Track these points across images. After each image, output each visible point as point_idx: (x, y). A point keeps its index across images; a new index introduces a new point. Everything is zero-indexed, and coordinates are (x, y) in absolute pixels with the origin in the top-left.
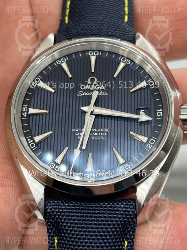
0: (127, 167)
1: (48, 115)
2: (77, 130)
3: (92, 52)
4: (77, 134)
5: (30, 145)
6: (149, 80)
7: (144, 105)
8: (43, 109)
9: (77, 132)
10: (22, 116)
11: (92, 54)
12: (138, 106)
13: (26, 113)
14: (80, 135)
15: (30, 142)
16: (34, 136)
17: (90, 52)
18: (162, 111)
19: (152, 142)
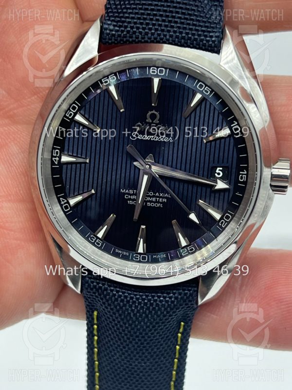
0: (191, 250)
1: (87, 166)
2: (127, 191)
3: (155, 69)
4: (127, 197)
5: (63, 206)
6: (235, 123)
7: (223, 162)
8: (81, 155)
9: (127, 194)
10: (53, 163)
11: (155, 72)
12: (214, 162)
13: (57, 159)
14: (130, 199)
15: (62, 203)
16: (68, 195)
17: (153, 69)
18: (247, 175)
19: (227, 217)
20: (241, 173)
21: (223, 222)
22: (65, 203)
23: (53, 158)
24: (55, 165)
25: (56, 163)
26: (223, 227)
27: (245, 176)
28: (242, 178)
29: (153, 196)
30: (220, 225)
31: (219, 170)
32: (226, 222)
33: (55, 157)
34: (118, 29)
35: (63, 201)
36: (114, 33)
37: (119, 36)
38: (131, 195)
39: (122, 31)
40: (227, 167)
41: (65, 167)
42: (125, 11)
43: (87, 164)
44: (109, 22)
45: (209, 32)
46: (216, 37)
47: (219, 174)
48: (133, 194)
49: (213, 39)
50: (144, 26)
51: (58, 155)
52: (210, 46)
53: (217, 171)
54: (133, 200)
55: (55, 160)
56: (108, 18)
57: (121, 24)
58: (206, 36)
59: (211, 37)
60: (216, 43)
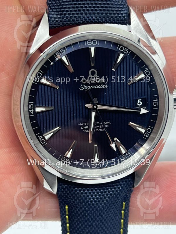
0: (128, 155)
2: (82, 124)
3: (90, 42)
4: (82, 128)
5: (41, 141)
6: (146, 69)
7: (142, 96)
8: (49, 106)
9: (82, 126)
10: (30, 114)
11: (90, 43)
12: (136, 97)
13: (32, 110)
14: (85, 129)
15: (40, 139)
16: (43, 133)
17: (89, 42)
18: (158, 101)
19: (149, 130)
20: (154, 100)
21: (146, 134)
22: (41, 139)
23: (30, 111)
24: (32, 114)
25: (32, 113)
26: (147, 137)
27: (157, 102)
28: (155, 104)
29: (100, 125)
30: (145, 136)
31: (140, 101)
32: (148, 133)
33: (31, 109)
34: (60, 16)
35: (40, 137)
36: (57, 19)
37: (61, 21)
38: (85, 126)
39: (63, 18)
40: (145, 99)
41: (38, 115)
42: (63, 4)
43: (53, 111)
44: (53, 13)
45: (120, 11)
46: (125, 13)
47: (140, 103)
48: (86, 126)
49: (123, 15)
50: (77, 12)
51: (33, 108)
52: (122, 20)
53: (138, 102)
54: (87, 129)
55: (31, 111)
56: (51, 10)
57: (62, 13)
58: (118, 14)
59: (122, 14)
60: (125, 17)
